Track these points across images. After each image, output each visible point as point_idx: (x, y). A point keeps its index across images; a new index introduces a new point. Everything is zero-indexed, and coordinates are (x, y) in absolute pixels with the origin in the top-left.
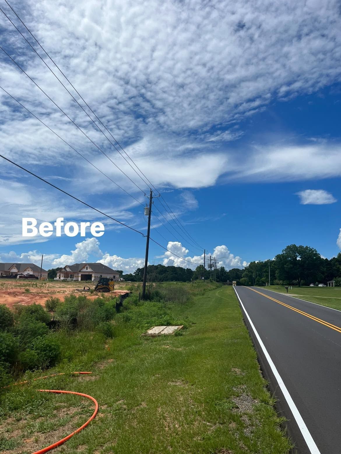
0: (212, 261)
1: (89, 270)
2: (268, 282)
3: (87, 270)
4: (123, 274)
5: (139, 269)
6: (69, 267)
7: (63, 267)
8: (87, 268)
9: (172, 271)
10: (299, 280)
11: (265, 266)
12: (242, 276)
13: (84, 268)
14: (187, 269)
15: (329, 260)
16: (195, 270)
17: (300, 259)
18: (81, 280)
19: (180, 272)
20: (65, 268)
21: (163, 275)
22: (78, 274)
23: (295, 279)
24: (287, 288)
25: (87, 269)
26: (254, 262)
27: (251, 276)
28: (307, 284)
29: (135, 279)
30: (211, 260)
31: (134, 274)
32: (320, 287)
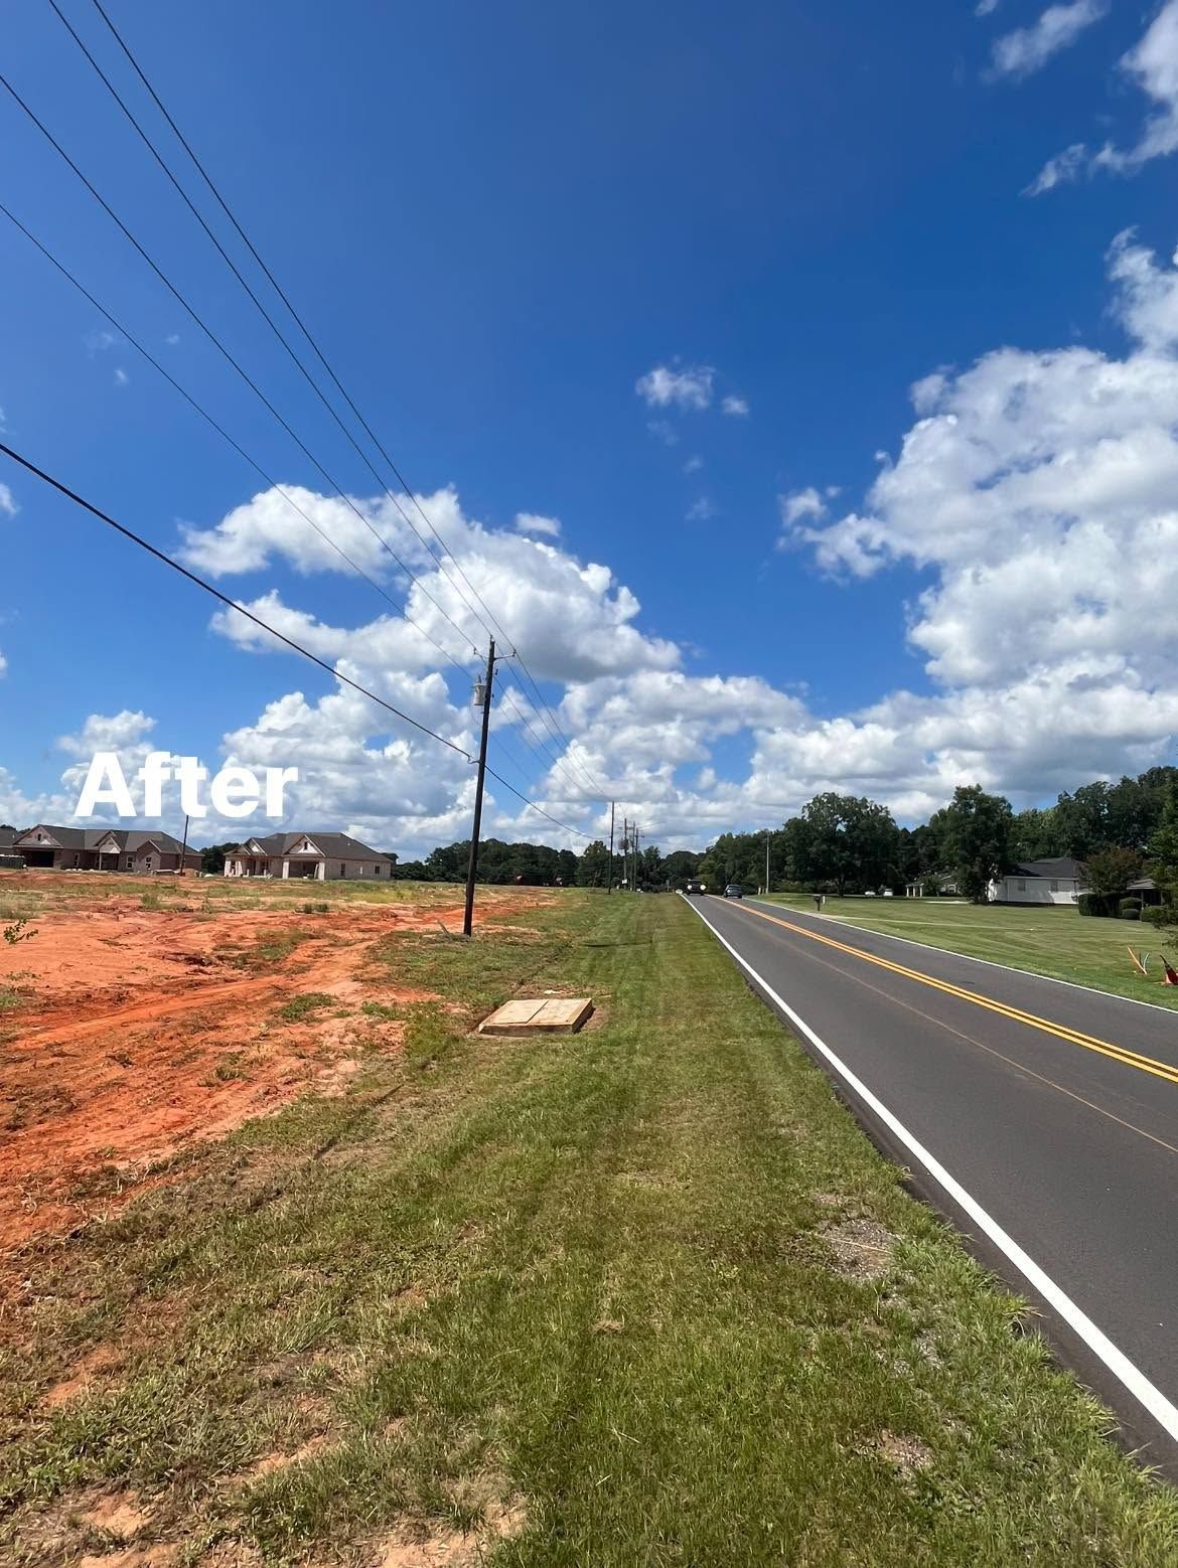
0: (630, 832)
1: (311, 850)
2: (764, 884)
3: (306, 852)
4: (398, 862)
5: (438, 850)
6: (261, 842)
7: (242, 842)
8: (306, 844)
9: (525, 856)
10: (840, 881)
11: (755, 846)
12: (699, 870)
13: (298, 844)
14: (563, 851)
15: (911, 831)
16: (582, 854)
17: (844, 830)
18: (290, 875)
19: (544, 860)
20: (247, 845)
21: (502, 865)
22: (281, 860)
23: (831, 877)
24: (819, 901)
25: (306, 848)
26: (730, 835)
27: (721, 871)
28: (858, 892)
29: (430, 875)
30: (626, 828)
31: (426, 862)
32: (888, 898)
